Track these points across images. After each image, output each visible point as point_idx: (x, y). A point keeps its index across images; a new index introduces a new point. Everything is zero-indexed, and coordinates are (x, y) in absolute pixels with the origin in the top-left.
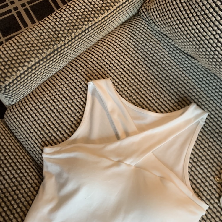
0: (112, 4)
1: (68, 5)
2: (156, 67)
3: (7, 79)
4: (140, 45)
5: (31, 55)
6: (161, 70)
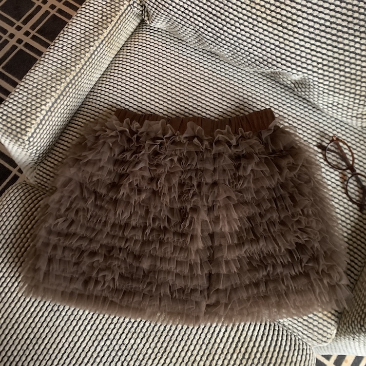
1: (64, 31)
5: (45, 96)
6: (192, 70)
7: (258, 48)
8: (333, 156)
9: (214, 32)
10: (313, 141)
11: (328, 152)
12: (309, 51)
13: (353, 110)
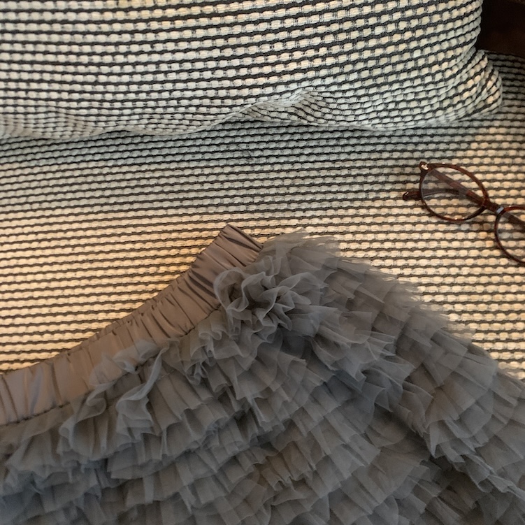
7: (185, 81)
8: (439, 199)
9: (87, 96)
10: (389, 191)
11: (427, 196)
12: (285, 35)
13: (430, 99)
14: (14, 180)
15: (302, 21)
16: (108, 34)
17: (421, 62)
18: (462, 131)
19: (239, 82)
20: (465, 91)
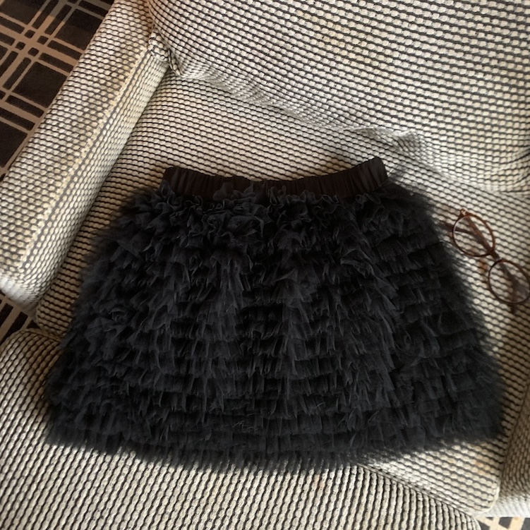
0: (126, 68)
1: (58, 100)
2: (240, 135)
3: (20, 252)
4: (201, 112)
5: (40, 200)
6: (250, 136)
7: (341, 98)
8: (464, 237)
9: (276, 81)
11: (457, 232)
12: (414, 97)
14: (195, 110)
15: (427, 94)
16: (308, 51)
17: (489, 147)
18: (499, 200)
19: (373, 113)
20: (510, 175)
